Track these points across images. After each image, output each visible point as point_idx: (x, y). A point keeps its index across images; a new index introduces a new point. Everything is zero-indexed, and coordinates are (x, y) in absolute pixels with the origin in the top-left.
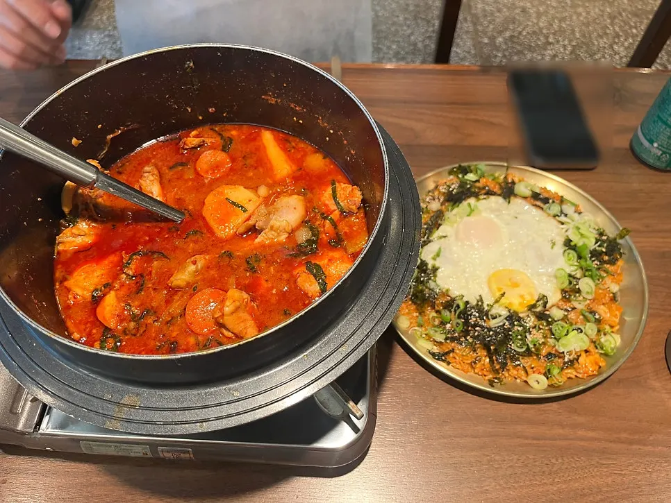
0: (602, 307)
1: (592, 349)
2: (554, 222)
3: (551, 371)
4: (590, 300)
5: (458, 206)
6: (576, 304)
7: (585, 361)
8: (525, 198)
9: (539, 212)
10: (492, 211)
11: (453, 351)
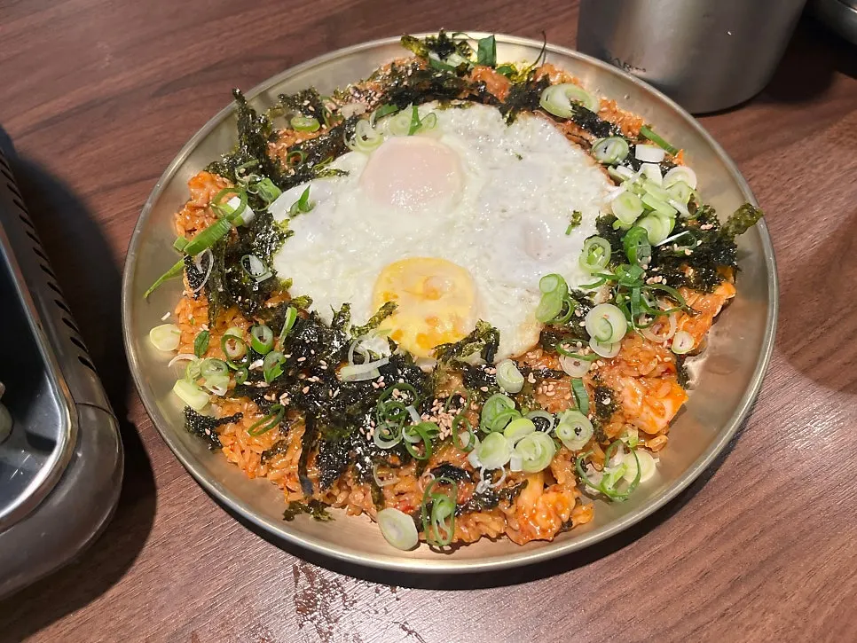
0: (631, 382)
1: (564, 474)
2: (600, 177)
3: (435, 507)
4: (607, 360)
5: (396, 113)
6: (566, 364)
7: (536, 501)
8: (558, 120)
9: (577, 152)
10: (471, 135)
11: (236, 419)
